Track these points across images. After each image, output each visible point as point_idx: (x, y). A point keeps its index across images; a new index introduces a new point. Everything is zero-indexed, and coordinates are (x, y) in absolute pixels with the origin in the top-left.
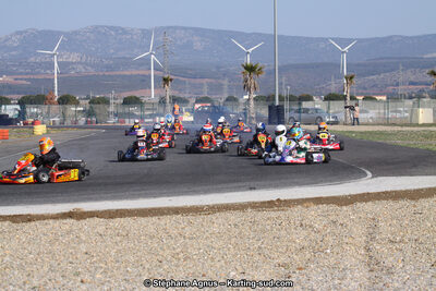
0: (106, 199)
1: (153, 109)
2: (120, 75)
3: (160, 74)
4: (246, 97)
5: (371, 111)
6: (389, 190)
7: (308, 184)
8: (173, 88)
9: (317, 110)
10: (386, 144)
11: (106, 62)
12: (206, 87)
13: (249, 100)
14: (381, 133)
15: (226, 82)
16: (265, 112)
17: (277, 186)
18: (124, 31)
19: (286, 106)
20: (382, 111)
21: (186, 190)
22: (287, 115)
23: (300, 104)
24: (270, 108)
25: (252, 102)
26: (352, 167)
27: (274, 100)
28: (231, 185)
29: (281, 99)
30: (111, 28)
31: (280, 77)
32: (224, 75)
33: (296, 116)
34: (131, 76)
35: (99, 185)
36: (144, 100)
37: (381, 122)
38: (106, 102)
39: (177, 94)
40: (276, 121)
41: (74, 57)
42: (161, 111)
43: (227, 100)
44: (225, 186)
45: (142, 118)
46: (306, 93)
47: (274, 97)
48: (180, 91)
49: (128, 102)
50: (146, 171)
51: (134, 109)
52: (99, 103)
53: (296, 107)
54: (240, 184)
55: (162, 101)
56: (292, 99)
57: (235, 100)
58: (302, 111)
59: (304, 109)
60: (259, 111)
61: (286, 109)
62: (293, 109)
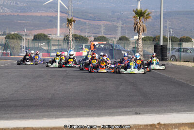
0: (16, 118)
1: (58, 45)
2: (32, 16)
3: (65, 16)
4: (136, 37)
7: (185, 111)
8: (75, 28)
11: (20, 4)
12: (103, 28)
13: (138, 40)
15: (119, 24)
16: (151, 50)
17: (158, 112)
21: (82, 112)
22: (169, 54)
23: (180, 44)
24: (156, 47)
25: (140, 42)
27: (159, 40)
28: (120, 110)
29: (165, 39)
31: (165, 22)
32: (118, 19)
33: (177, 54)
34: (41, 17)
35: (10, 106)
36: (51, 37)
38: (19, 37)
39: (78, 33)
40: (160, 58)
42: (65, 46)
43: (120, 39)
44: (115, 110)
45: (48, 52)
46: (186, 35)
47: (159, 37)
48: (81, 30)
49: (37, 38)
50: (50, 96)
51: (42, 45)
52: (13, 38)
53: (177, 47)
54: (128, 110)
55: (66, 39)
56: (174, 40)
57: (127, 39)
58: (182, 50)
59: (184, 48)
60: (146, 49)
61: (169, 48)
62: (174, 49)
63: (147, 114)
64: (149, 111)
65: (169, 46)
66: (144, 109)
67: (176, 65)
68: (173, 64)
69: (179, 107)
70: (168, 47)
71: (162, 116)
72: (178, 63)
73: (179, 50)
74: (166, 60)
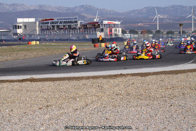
11: (177, 18)
18: (184, 7)
30: (179, 6)
41: (165, 17)
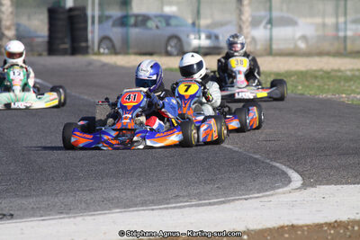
5: (301, 21)
6: (344, 218)
7: (144, 204)
9: (167, 19)
10: (342, 104)
14: (328, 76)
16: (39, 25)
17: (67, 210)
19: (93, 11)
20: (330, 21)
22: (94, 33)
23: (125, 4)
24: (53, 14)
26: (255, 161)
33: (116, 33)
37: (326, 46)
40: (67, 46)
53: (116, 12)
58: (132, 21)
59: (137, 16)
60: (24, 21)
61: (93, 17)
62: (108, 17)
63: (33, 216)
64: (39, 209)
65: (93, 10)
66: (25, 201)
67: (114, 67)
68: (104, 65)
69: (128, 192)
70: (89, 13)
71: (79, 219)
72: (120, 60)
73: (123, 22)
74: (85, 51)
